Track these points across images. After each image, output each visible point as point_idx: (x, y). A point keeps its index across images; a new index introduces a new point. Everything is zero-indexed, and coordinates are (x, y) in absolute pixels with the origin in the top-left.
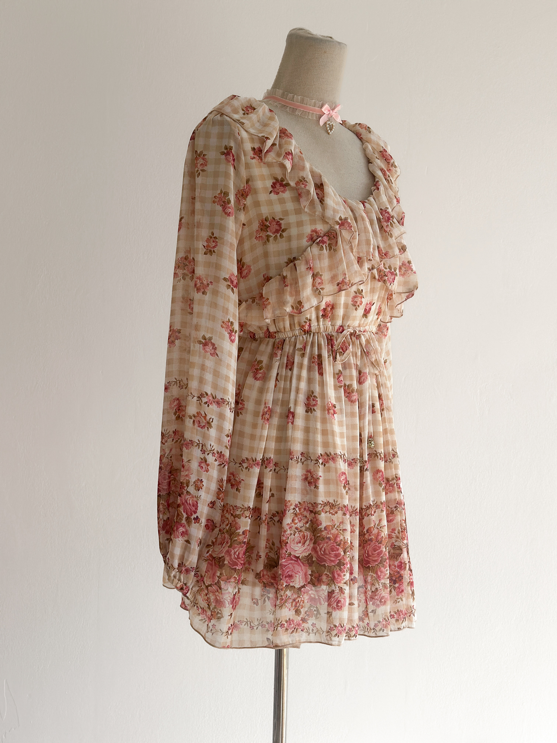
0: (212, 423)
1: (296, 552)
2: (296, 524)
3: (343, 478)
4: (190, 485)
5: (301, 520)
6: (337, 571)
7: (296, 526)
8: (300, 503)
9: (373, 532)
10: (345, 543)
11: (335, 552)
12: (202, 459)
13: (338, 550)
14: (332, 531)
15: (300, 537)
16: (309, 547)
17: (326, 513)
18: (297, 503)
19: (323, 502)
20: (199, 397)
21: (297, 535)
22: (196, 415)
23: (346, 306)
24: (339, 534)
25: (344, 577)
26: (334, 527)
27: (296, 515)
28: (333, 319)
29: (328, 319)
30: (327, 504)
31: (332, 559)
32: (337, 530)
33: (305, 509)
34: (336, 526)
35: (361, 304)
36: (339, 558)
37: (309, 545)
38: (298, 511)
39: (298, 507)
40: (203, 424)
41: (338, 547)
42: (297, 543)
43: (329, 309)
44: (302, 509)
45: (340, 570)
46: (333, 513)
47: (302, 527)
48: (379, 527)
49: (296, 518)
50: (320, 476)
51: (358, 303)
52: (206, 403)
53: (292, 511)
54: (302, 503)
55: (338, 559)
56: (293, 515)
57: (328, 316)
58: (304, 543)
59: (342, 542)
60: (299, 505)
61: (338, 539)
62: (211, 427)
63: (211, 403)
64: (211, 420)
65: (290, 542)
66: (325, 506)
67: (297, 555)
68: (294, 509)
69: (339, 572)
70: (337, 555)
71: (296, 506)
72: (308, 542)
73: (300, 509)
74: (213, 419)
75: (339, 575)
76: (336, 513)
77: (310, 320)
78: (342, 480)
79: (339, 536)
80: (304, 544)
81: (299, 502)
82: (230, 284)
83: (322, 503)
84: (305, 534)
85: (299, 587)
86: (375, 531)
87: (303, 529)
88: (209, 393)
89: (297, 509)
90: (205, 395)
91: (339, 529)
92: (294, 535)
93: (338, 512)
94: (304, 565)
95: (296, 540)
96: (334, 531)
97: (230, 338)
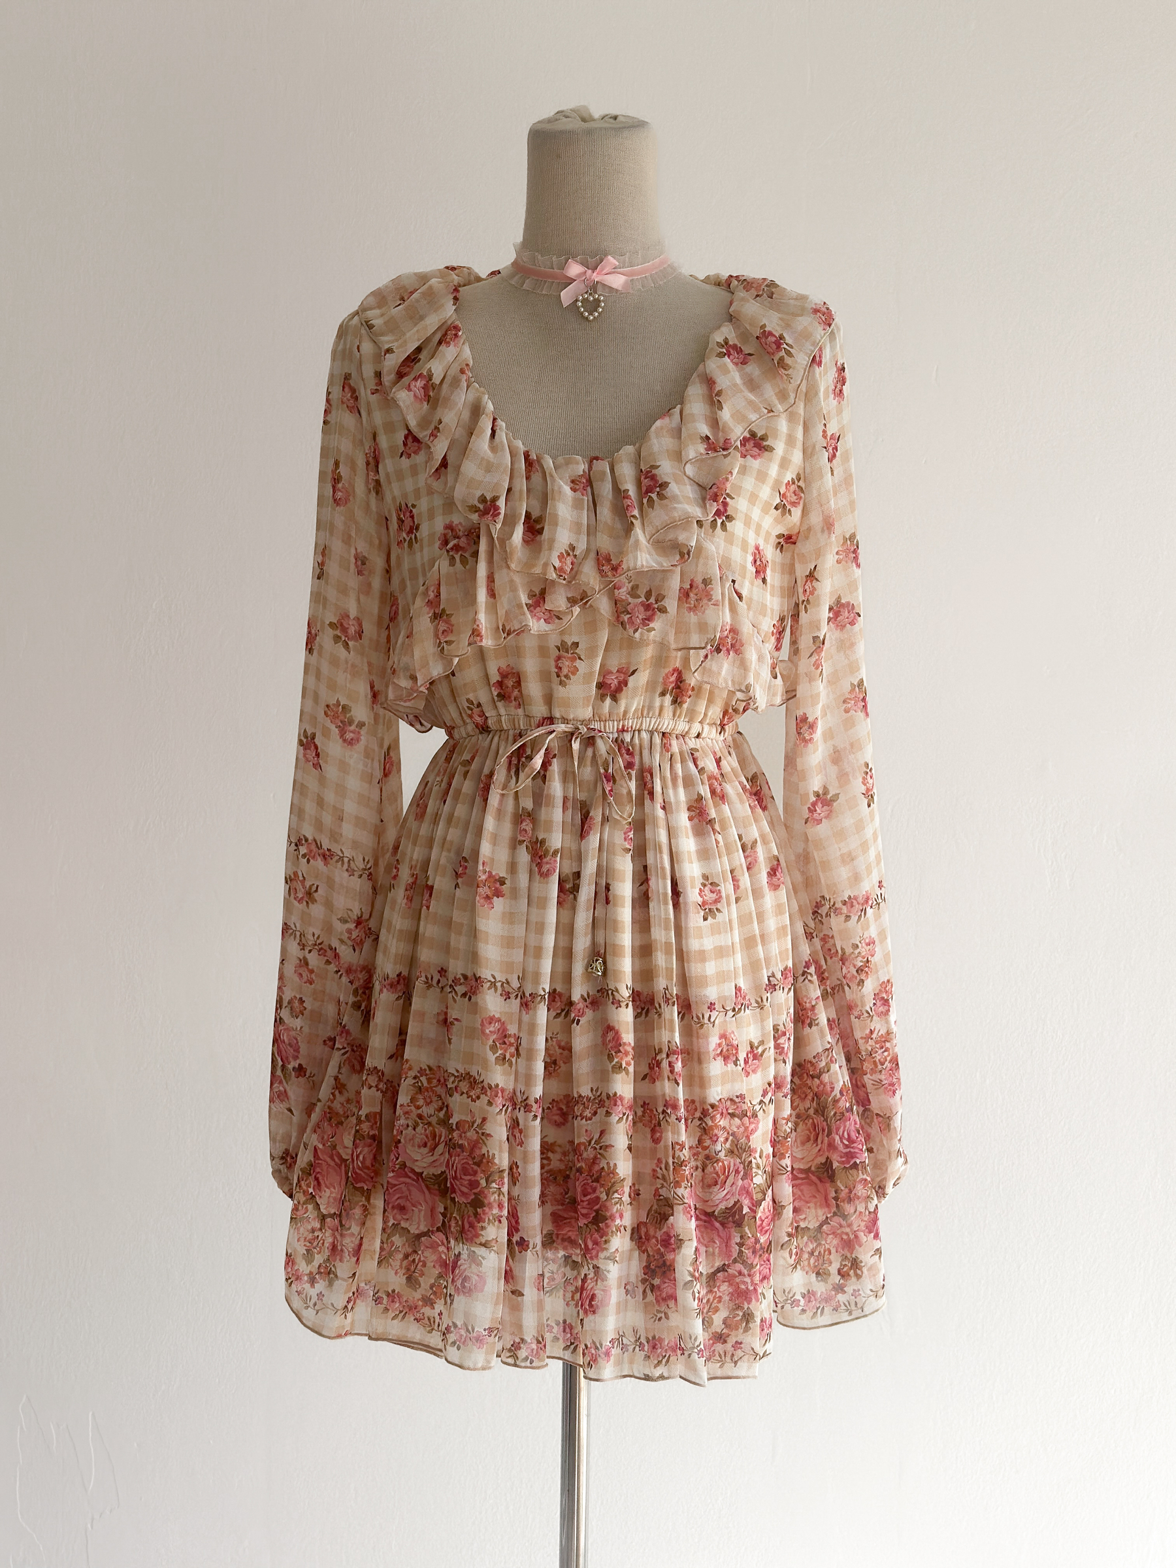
0: (315, 895)
1: (417, 1163)
2: (418, 1108)
3: (492, 1029)
4: (284, 1007)
5: (431, 1102)
6: (469, 1217)
7: (420, 1111)
8: (430, 1069)
9: (585, 1155)
10: (488, 1162)
11: (468, 1177)
12: (301, 960)
13: (475, 1173)
14: (469, 1134)
15: (427, 1136)
16: (443, 1159)
17: (461, 1095)
18: (424, 1067)
19: (458, 1071)
20: (296, 845)
21: (420, 1129)
22: (293, 876)
23: (545, 677)
24: (481, 1141)
25: (482, 1233)
26: (473, 1126)
27: (420, 1090)
28: (521, 701)
29: (511, 702)
30: (464, 1078)
31: (465, 1190)
32: (477, 1132)
33: (439, 1081)
34: (475, 1125)
35: (574, 674)
36: (475, 1191)
37: (442, 1154)
38: (425, 1084)
39: (426, 1075)
40: (300, 895)
41: (475, 1167)
42: (419, 1147)
43: (510, 683)
44: (435, 1081)
45: (476, 1214)
46: (474, 1097)
47: (431, 1116)
48: (598, 1147)
49: (420, 1097)
50: (457, 1020)
51: (565, 671)
52: (304, 856)
53: (410, 1081)
54: (435, 1069)
55: (475, 1194)
56: (412, 1088)
57: (510, 697)
58: (435, 1148)
59: (484, 1161)
60: (428, 1072)
61: (477, 1152)
62: (314, 901)
63: (314, 858)
64: (314, 888)
65: (406, 1142)
66: (461, 1080)
67: (418, 1170)
68: (415, 1078)
69: (472, 1219)
70: (474, 1184)
71: (422, 1072)
72: (441, 1148)
73: (429, 1080)
74: (317, 886)
75: (472, 1226)
76: (478, 1098)
77: (479, 705)
78: (487, 1031)
79: (480, 1145)
80: (433, 1150)
81: (428, 1066)
82: (339, 634)
83: (456, 1074)
84: (436, 1130)
85: (417, 1232)
86: (589, 1154)
87: (434, 1120)
88: (310, 838)
89: (423, 1079)
90: (303, 842)
91: (480, 1132)
92: (414, 1129)
93: (481, 1096)
94: (430, 1192)
95: (417, 1141)
96: (471, 1134)
97: (341, 736)
